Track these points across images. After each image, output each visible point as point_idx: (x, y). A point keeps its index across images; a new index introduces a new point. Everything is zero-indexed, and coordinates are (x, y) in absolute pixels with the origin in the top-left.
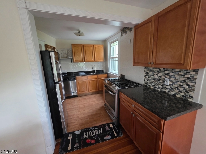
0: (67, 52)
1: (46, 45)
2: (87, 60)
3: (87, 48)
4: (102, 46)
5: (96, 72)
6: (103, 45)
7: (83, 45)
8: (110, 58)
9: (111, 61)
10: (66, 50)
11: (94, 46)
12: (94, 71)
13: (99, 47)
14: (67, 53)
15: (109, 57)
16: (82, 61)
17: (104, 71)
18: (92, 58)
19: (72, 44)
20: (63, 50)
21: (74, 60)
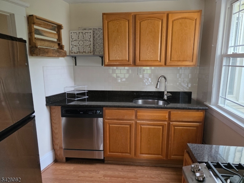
0: (94, 37)
1: (30, 16)
2: (141, 59)
3: (144, 24)
4: (196, 16)
5: (165, 97)
6: (200, 11)
7: (135, 16)
8: (222, 56)
9: (224, 68)
10: (91, 31)
11: (170, 15)
12: (162, 93)
13: (185, 18)
14: (92, 39)
15: (218, 52)
16: (128, 63)
17: (194, 96)
18: (158, 55)
19: (104, 14)
20: (84, 31)
21: (107, 61)
